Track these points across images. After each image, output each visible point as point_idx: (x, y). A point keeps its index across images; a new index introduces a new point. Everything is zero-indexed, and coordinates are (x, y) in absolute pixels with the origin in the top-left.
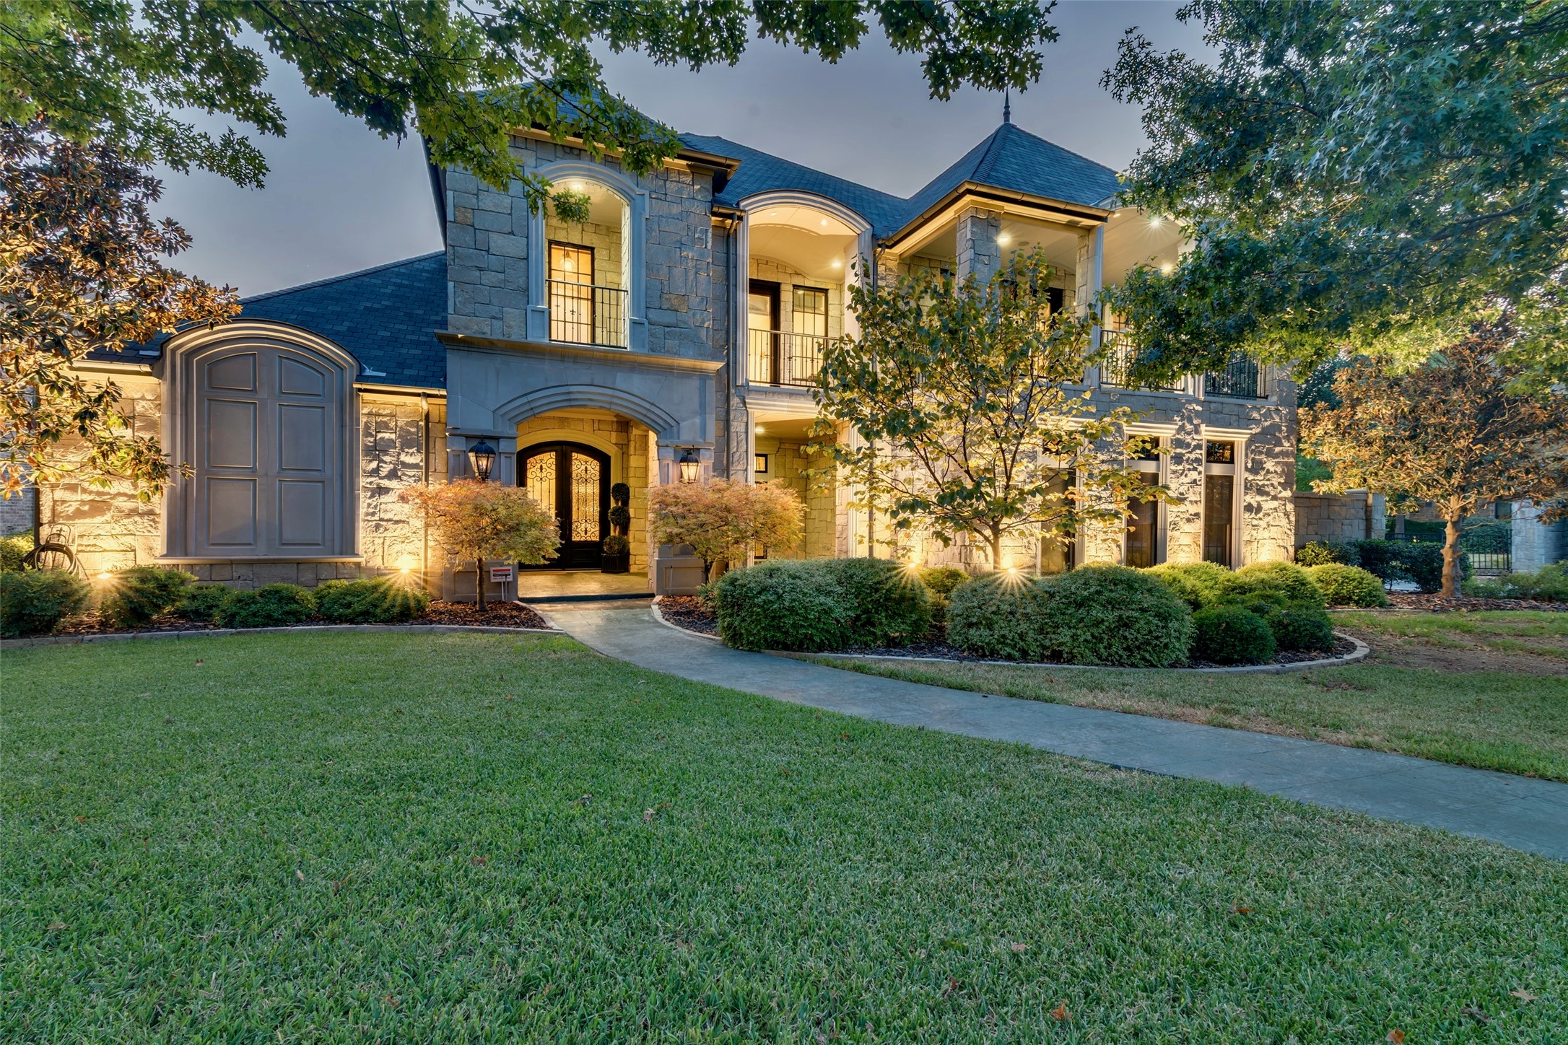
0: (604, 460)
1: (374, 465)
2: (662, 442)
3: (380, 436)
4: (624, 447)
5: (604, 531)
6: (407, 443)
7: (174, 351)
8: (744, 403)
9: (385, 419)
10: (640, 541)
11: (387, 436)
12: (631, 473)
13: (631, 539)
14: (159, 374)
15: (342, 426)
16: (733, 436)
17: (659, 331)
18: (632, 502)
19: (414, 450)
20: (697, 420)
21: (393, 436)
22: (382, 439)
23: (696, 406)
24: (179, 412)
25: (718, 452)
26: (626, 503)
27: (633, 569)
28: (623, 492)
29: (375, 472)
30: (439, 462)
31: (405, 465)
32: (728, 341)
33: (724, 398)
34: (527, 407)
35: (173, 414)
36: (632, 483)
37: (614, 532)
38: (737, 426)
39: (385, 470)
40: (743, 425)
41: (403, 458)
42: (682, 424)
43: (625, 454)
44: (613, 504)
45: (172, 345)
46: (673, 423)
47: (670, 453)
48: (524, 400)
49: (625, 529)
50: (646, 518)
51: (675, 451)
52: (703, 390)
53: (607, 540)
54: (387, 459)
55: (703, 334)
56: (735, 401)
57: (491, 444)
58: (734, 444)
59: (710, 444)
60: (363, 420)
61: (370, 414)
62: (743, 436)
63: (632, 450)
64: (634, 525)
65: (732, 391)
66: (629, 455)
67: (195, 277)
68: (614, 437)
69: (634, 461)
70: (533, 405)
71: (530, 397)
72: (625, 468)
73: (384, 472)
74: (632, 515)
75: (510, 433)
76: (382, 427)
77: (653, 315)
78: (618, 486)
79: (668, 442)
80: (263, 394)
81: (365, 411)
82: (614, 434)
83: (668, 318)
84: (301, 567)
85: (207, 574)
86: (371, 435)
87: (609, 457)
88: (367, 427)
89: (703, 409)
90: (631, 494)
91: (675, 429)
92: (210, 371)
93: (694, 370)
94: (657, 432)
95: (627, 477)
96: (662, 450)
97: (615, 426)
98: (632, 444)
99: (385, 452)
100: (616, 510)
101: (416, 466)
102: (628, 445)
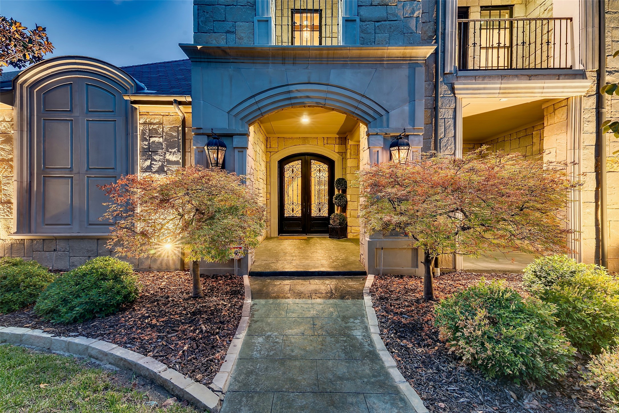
0: (331, 163)
1: (148, 163)
2: (372, 131)
3: (152, 140)
4: (343, 154)
5: (331, 210)
6: (170, 145)
7: (22, 85)
8: (453, 89)
9: (155, 127)
10: (354, 217)
11: (156, 139)
12: (348, 171)
13: (348, 216)
14: (11, 103)
15: (127, 134)
16: (441, 122)
17: (371, 26)
18: (349, 191)
19: (175, 150)
20: (406, 108)
21: (161, 140)
22: (153, 142)
23: (405, 93)
24: (25, 129)
25: (426, 138)
26: (344, 191)
27: (350, 236)
28: (343, 184)
29: (149, 169)
30: (191, 159)
31: (169, 162)
32: (436, 31)
33: (431, 86)
34: (255, 107)
35: (22, 131)
36: (348, 178)
37: (337, 211)
38: (445, 113)
39: (156, 166)
40: (451, 112)
41: (169, 157)
42: (392, 113)
43: (344, 159)
44: (336, 192)
45: (20, 81)
46: (383, 112)
47: (380, 141)
48: (253, 101)
49: (344, 209)
50: (358, 201)
51: (385, 139)
52: (412, 78)
53: (332, 216)
54: (157, 157)
55: (413, 23)
56: (443, 88)
57: (226, 141)
58: (441, 130)
59: (419, 130)
60: (140, 128)
61: (145, 123)
62: (451, 122)
63: (348, 156)
64: (350, 206)
65: (441, 79)
66: (346, 159)
67: (12, 19)
68: (337, 148)
69: (350, 163)
70: (260, 105)
71: (258, 98)
72: (344, 168)
73: (155, 168)
74: (349, 199)
75: (241, 130)
76: (153, 133)
77: (365, 12)
78: (339, 180)
79: (377, 130)
80: (76, 113)
81: (142, 121)
82: (337, 146)
83: (379, 13)
84: (100, 242)
85: (41, 246)
86: (146, 140)
87: (334, 161)
88: (143, 133)
89: (412, 99)
90: (348, 185)
91: (385, 118)
92: (44, 99)
93: (404, 58)
94: (367, 123)
95: (346, 174)
96: (372, 138)
97: (338, 140)
98: (349, 151)
99: (155, 152)
100: (339, 196)
101: (176, 163)
102: (346, 153)
